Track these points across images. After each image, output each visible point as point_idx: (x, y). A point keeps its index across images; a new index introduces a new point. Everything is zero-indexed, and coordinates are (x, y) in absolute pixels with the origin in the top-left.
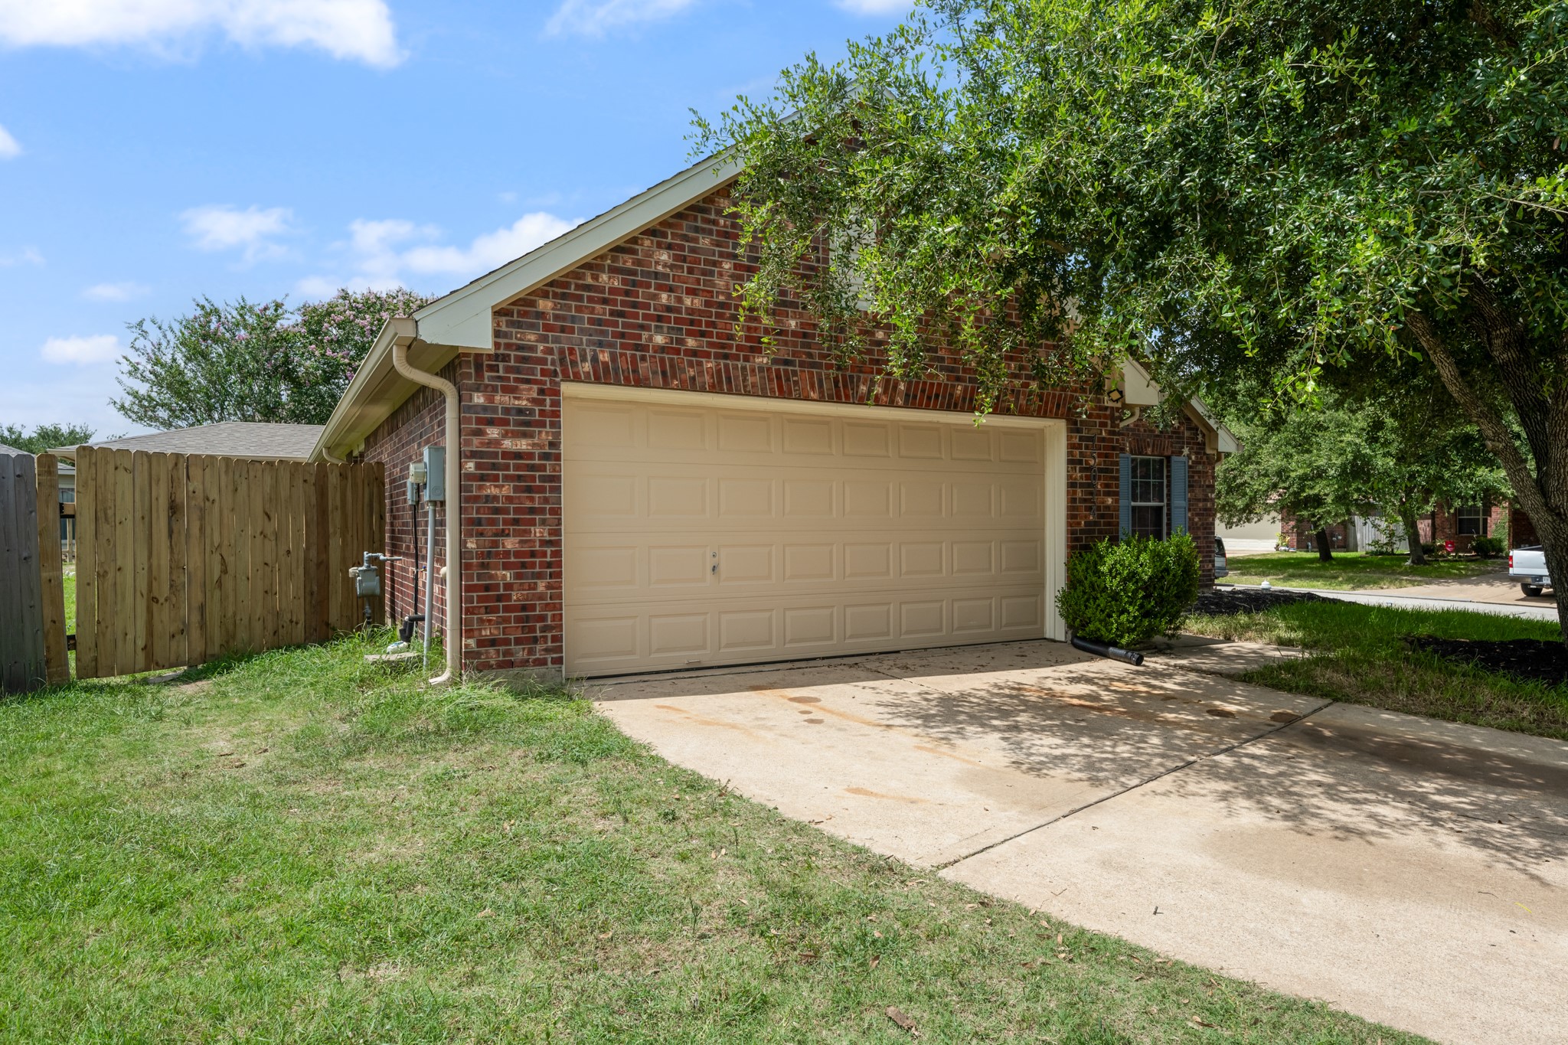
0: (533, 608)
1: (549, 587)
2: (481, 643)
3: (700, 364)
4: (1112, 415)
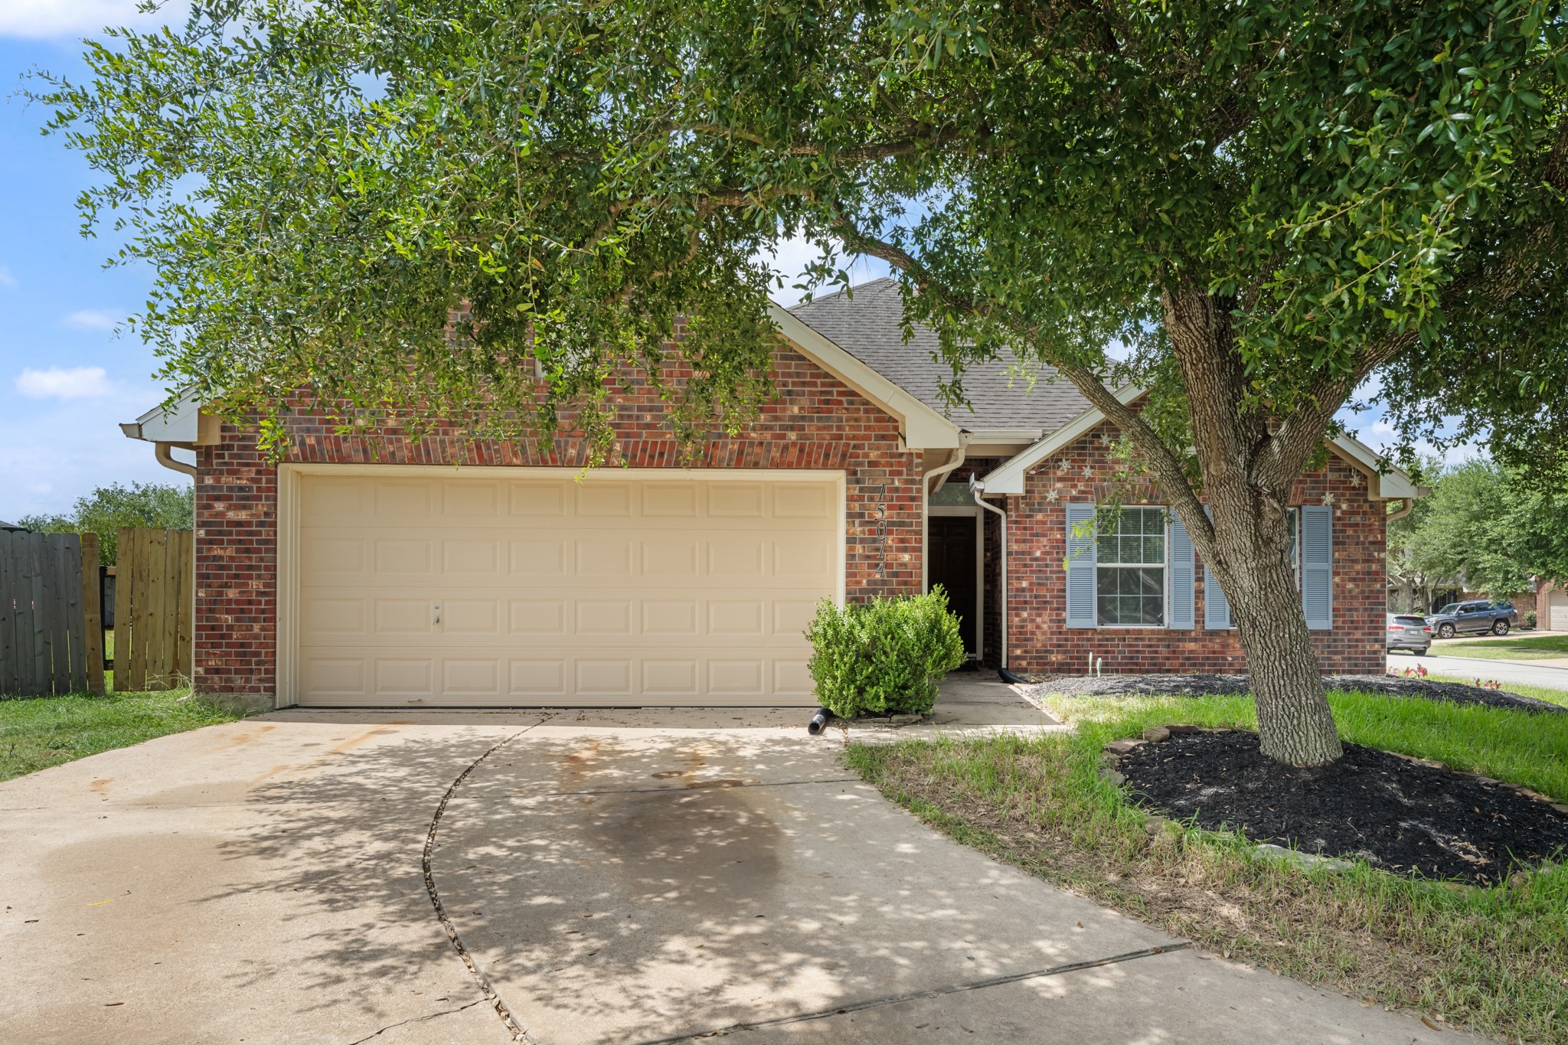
0: (250, 645)
1: (263, 629)
2: (207, 671)
3: (399, 441)
4: (910, 464)
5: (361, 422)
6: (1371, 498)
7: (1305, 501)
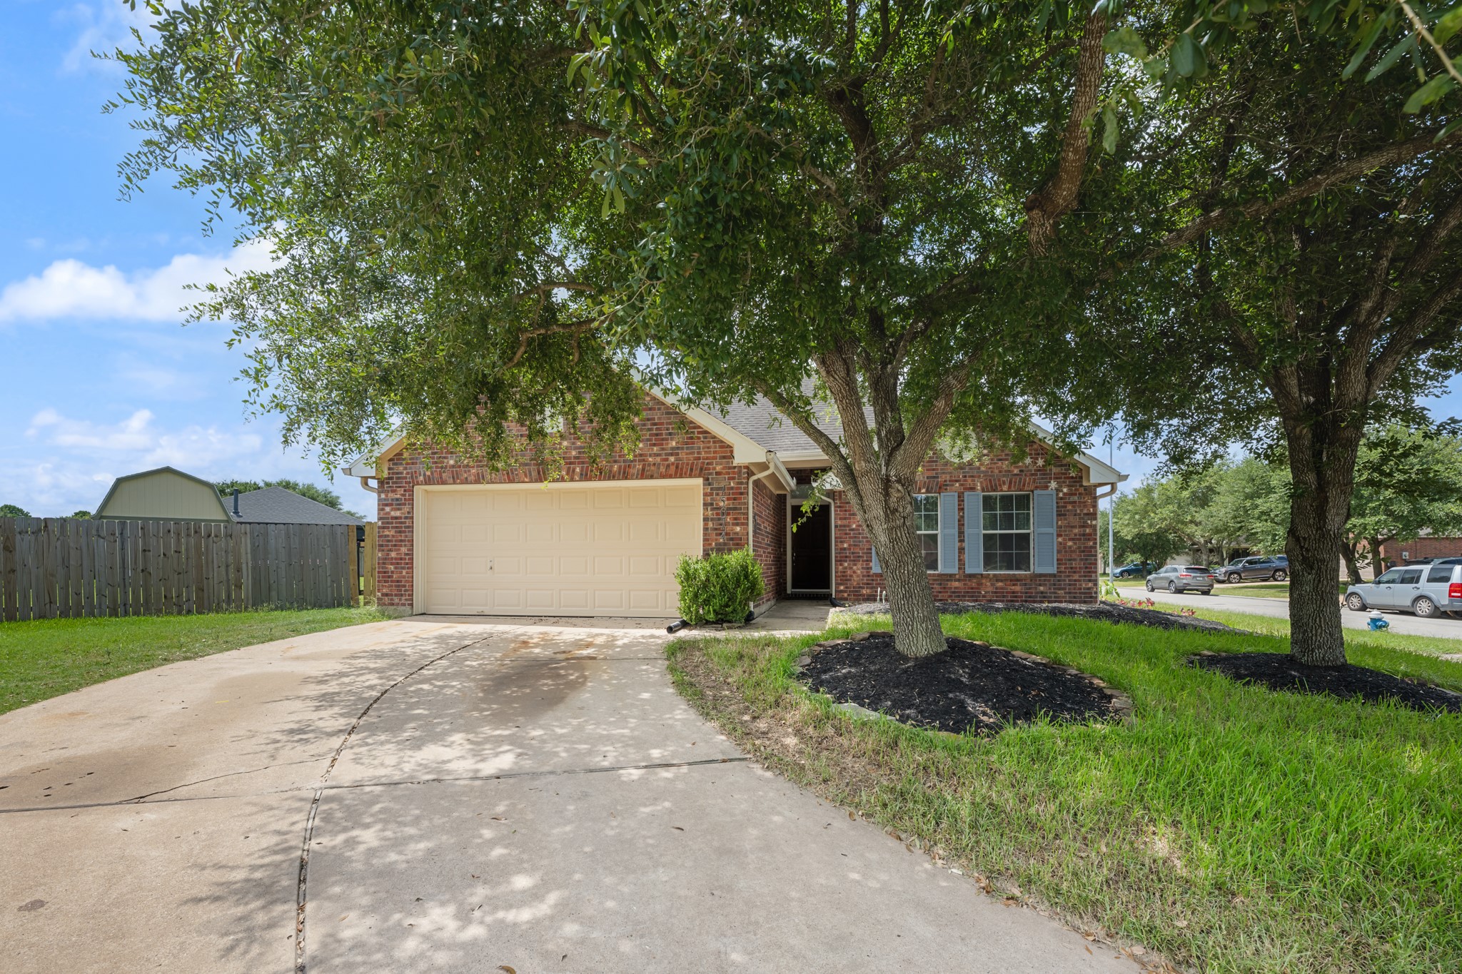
0: (402, 581)
1: (407, 573)
2: (383, 595)
4: (740, 472)
5: (452, 462)
6: (1085, 483)
7: (1037, 488)
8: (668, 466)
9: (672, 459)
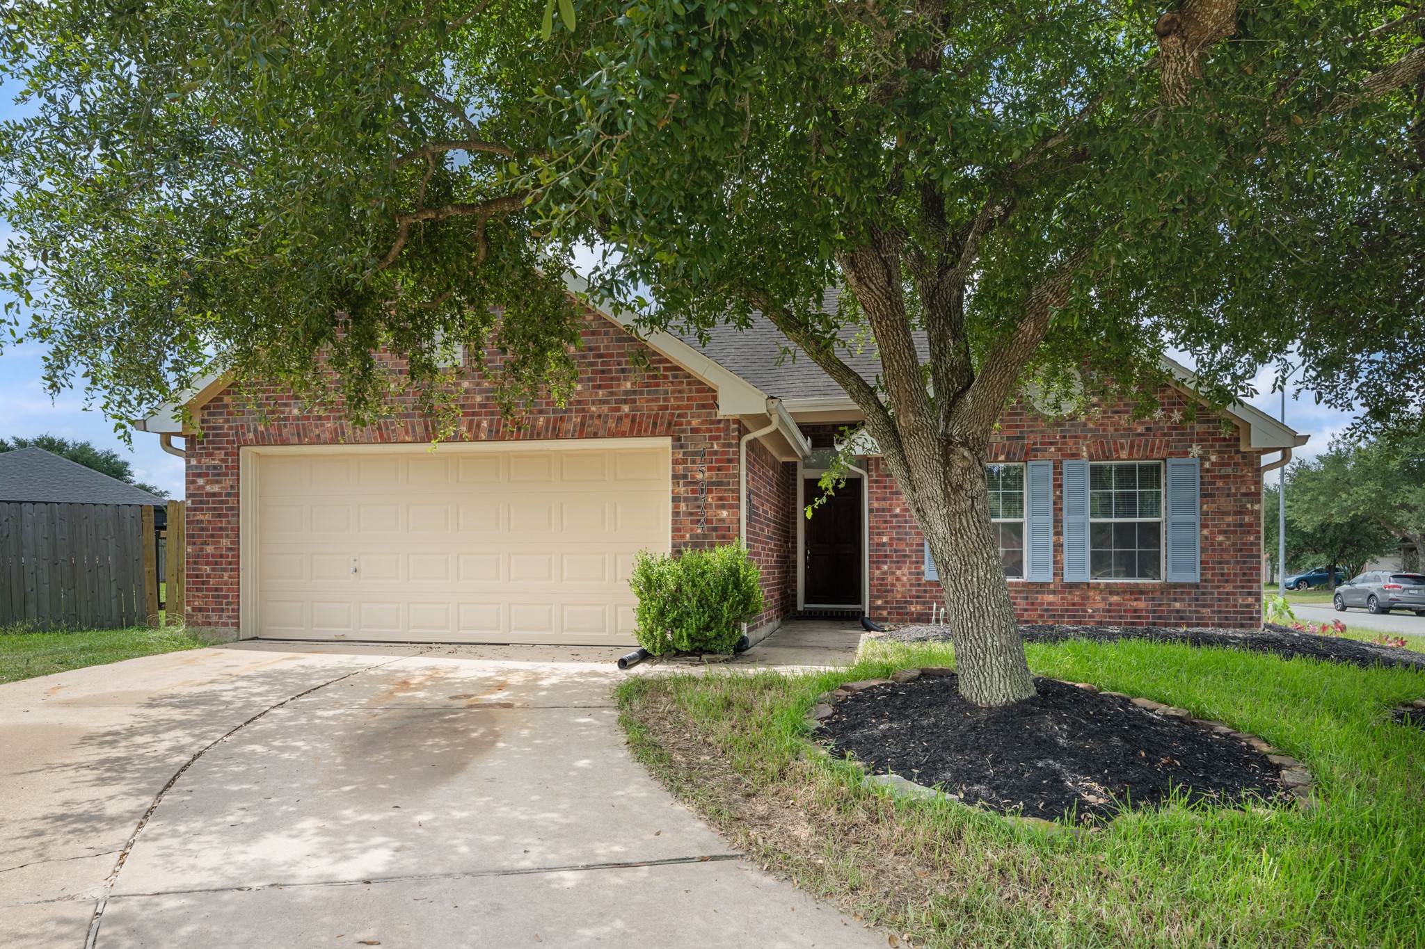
0: (221, 590)
1: (230, 577)
2: (194, 609)
4: (727, 428)
5: (296, 412)
6: (1242, 449)
7: (1171, 454)
8: (620, 418)
9: (626, 408)
